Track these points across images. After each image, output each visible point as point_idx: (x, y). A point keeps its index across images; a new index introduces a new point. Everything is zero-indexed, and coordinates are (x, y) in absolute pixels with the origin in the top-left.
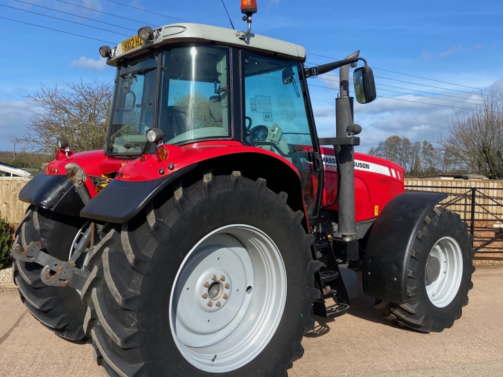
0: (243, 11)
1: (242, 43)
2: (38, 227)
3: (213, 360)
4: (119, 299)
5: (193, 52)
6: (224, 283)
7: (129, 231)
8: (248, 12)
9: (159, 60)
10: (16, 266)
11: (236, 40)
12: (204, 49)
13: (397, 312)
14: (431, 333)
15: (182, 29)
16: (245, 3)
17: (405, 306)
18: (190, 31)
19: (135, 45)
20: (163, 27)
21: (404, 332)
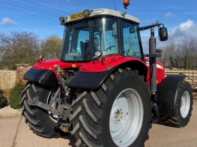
0: (124, 5)
1: (122, 17)
2: (35, 91)
3: (120, 142)
4: (95, 120)
5: (104, 20)
6: (121, 112)
7: (94, 92)
8: (126, 5)
9: (90, 23)
10: (25, 107)
11: (120, 16)
12: (109, 19)
13: (170, 120)
14: (181, 128)
15: (102, 11)
16: (125, 1)
17: (174, 118)
18: (106, 12)
19: (77, 17)
20: (94, 10)
21: (171, 127)
